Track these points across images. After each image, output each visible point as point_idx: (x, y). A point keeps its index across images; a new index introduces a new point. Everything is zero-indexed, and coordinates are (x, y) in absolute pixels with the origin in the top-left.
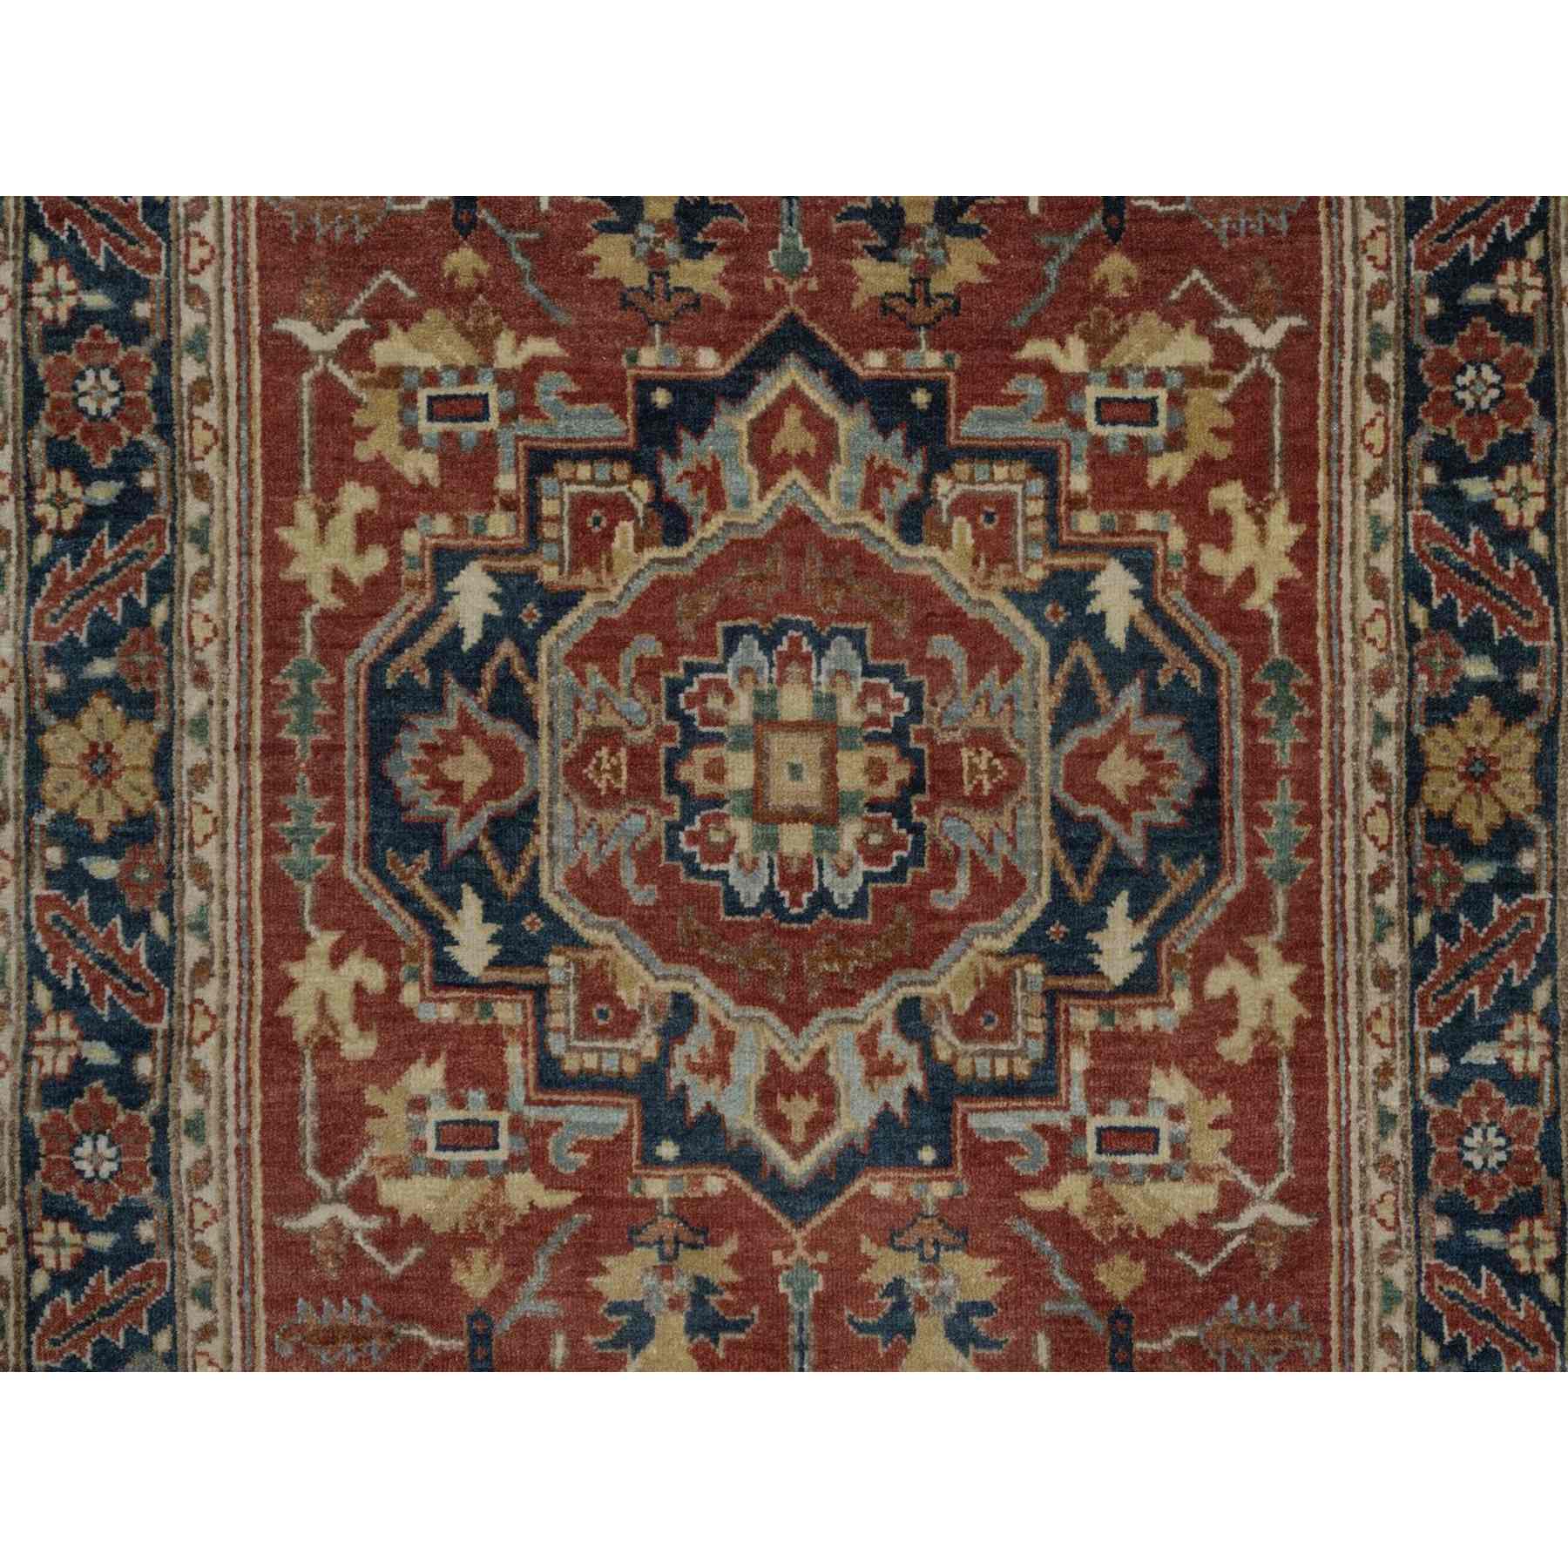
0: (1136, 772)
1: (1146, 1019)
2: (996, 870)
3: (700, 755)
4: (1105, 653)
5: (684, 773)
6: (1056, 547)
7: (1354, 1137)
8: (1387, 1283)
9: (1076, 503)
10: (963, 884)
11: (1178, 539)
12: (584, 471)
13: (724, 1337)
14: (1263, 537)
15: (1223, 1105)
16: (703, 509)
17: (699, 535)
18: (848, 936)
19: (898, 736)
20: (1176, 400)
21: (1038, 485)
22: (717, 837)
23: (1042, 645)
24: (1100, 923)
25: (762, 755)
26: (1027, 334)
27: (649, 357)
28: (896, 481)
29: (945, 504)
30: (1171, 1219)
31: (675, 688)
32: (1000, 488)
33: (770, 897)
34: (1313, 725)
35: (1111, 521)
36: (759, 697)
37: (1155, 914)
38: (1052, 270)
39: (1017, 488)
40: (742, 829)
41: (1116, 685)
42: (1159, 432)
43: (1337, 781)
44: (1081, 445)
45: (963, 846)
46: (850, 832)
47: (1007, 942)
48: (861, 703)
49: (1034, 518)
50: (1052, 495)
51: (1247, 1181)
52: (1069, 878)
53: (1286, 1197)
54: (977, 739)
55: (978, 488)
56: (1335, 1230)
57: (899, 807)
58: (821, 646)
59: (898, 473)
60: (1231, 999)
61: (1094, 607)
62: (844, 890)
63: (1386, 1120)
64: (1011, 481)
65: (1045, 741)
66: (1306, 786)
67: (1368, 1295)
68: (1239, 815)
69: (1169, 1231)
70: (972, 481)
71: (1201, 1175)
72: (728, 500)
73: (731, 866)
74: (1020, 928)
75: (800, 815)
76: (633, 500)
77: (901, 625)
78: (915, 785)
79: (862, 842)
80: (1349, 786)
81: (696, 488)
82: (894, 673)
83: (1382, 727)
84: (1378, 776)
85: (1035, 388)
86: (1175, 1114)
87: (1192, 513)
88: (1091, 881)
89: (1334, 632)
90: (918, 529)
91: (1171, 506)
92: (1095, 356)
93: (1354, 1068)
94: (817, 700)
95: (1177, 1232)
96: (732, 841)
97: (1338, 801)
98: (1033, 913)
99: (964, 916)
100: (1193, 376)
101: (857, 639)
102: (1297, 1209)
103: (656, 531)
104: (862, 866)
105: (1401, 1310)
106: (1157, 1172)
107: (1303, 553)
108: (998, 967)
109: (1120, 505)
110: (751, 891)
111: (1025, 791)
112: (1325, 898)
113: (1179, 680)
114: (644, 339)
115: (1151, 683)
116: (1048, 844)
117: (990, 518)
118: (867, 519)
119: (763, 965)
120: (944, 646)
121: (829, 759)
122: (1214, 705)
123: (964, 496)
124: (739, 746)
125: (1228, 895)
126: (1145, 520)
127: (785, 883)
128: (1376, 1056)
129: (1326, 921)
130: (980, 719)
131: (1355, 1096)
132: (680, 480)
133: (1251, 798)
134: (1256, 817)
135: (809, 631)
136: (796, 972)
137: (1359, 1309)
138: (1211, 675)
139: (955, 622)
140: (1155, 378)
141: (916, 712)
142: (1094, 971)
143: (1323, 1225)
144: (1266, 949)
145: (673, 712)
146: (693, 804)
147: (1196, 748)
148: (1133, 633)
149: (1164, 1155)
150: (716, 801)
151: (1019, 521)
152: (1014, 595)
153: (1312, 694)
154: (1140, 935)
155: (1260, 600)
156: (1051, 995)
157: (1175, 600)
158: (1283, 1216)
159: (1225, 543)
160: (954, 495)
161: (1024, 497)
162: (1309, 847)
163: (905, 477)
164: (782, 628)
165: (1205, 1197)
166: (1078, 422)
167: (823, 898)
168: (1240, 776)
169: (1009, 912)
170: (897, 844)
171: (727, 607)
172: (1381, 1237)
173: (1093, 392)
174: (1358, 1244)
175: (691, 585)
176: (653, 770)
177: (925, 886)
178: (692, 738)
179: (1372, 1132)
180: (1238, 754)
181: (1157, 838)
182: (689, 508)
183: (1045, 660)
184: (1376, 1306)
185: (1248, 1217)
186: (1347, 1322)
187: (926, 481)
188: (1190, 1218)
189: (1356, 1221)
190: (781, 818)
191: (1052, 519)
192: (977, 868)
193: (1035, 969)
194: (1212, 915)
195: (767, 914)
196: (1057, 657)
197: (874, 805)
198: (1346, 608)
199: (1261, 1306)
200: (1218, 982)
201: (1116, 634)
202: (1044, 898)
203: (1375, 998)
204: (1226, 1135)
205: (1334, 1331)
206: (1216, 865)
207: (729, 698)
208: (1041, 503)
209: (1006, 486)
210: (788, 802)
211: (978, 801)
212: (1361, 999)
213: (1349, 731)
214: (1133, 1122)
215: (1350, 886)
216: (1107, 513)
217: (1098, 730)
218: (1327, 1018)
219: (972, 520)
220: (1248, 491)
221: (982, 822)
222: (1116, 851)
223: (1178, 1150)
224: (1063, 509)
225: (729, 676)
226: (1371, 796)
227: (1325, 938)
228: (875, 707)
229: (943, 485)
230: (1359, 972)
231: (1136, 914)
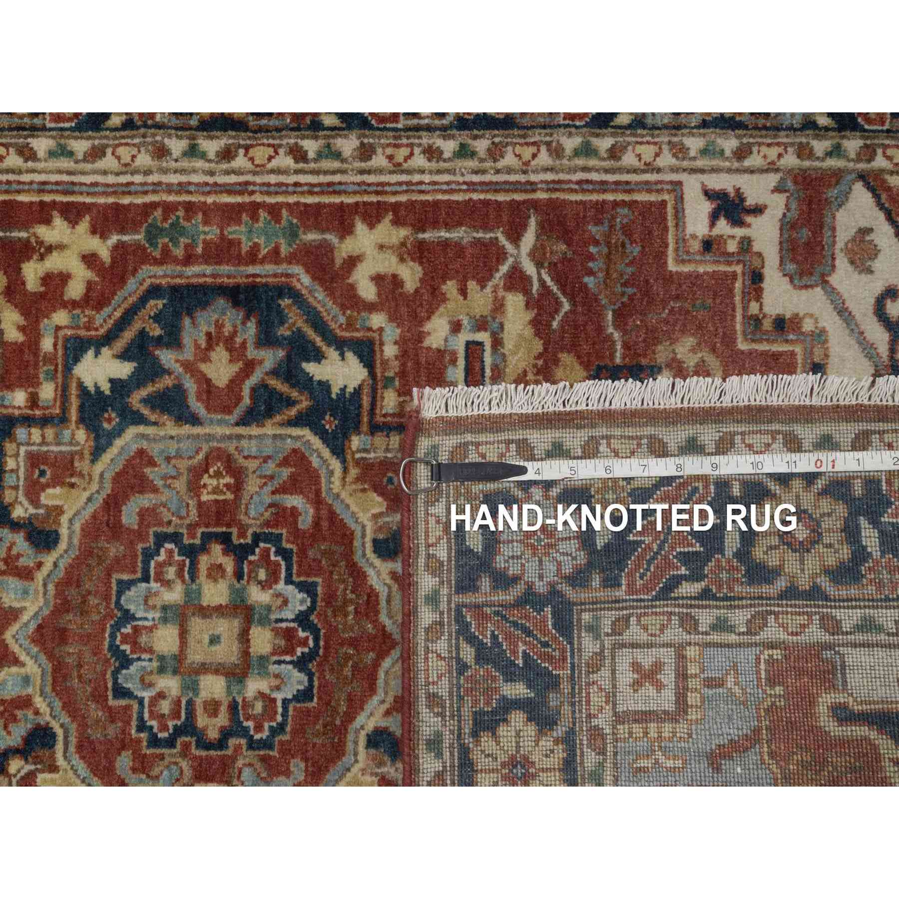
0: (220, 354)
1: (390, 351)
2: (286, 472)
3: (202, 721)
4: (139, 379)
5: (213, 735)
6: (63, 419)
7: (476, 178)
8: (577, 153)
9: (33, 400)
10: (294, 501)
11: (61, 317)
14: (61, 247)
15: (450, 287)
16: (30, 715)
17: (48, 718)
18: (330, 598)
19: (192, 552)
21: (21, 433)
22: (259, 707)
23: (132, 431)
24: (325, 386)
25: (204, 668)
28: (14, 552)
29: (32, 510)
30: (529, 332)
31: (154, 741)
32: (22, 464)
33: (301, 664)
34: (190, 208)
35: (47, 373)
36: (161, 670)
37: (318, 340)
39: (23, 450)
40: (254, 686)
41: (159, 371)
43: (229, 190)
45: (268, 500)
46: (258, 596)
47: (336, 465)
48: (167, 584)
49: (43, 436)
50: (28, 421)
51: (504, 269)
52: (293, 412)
53: (515, 237)
54: (195, 487)
55: (21, 483)
56: (541, 195)
57: (240, 553)
58: (128, 617)
59: (10, 549)
60: (378, 279)
61: (106, 388)
62: (298, 601)
63: (464, 152)
64: (17, 455)
65: (197, 430)
66: (231, 214)
67: (585, 169)
68: (251, 270)
69: (538, 334)
70: (16, 488)
71: (499, 307)
72: (24, 694)
73: (279, 696)
74: (326, 453)
75: (244, 637)
76: (22, 773)
77: (114, 550)
78: (225, 539)
79: (265, 586)
80: (232, 179)
81: (15, 719)
82: (148, 555)
83: (193, 151)
84: (227, 154)
86: (456, 327)
87: (44, 305)
88: (295, 394)
89: (127, 189)
90: (48, 534)
91: (37, 322)
93: (427, 178)
94: (165, 620)
95: (539, 326)
96: (262, 695)
97: (243, 188)
98: (316, 442)
99: (318, 501)
101: (124, 586)
102: (524, 226)
103: (44, 753)
104: (281, 586)
105: (595, 142)
106: (497, 343)
107: (72, 213)
108: (354, 472)
109: (36, 365)
110: (296, 680)
111: (231, 447)
112: (310, 200)
113: (157, 318)
115: (159, 342)
116: (269, 429)
117: (42, 473)
118: (40, 576)
119: (347, 671)
120: (129, 516)
121: (205, 612)
122: (175, 290)
123: (27, 495)
124: (194, 687)
125: (306, 280)
126: (47, 344)
127: (290, 651)
128: (419, 160)
129: (326, 200)
130: (180, 485)
131: (446, 178)
132: (9, 733)
133: (240, 260)
134: (253, 257)
135: (117, 627)
136: (353, 643)
137: (595, 176)
138: (154, 291)
139: (113, 504)
141: (175, 538)
142: (358, 391)
143: (535, 205)
144: (345, 248)
145: (170, 743)
146: (233, 730)
147: (204, 305)
148: (124, 356)
149: (483, 337)
150: (233, 707)
151: (45, 449)
152: (97, 453)
153: (169, 208)
154: (332, 353)
155: (103, 249)
156: (374, 429)
157: (104, 319)
158: (529, 238)
159: (64, 278)
160: (26, 503)
161: (28, 444)
162: (274, 211)
163: (13, 544)
164: (114, 649)
165: (515, 302)
167: (303, 619)
168: (225, 269)
169: (315, 462)
170: (266, 553)
171: (99, 697)
172: (544, 158)
174: (549, 176)
175: (83, 728)
176: (210, 760)
177: (296, 533)
178: (189, 728)
179: (472, 164)
180: (209, 270)
181: (266, 339)
182: (29, 726)
183: (141, 429)
184: (592, 162)
185: (529, 268)
186: (603, 187)
187: (15, 526)
188: (529, 316)
189: (533, 178)
190: (246, 654)
191: (44, 422)
192: (282, 490)
193: (356, 442)
194: (320, 295)
195: (312, 666)
196: (139, 419)
197: (239, 575)
198: (111, 179)
199: (591, 257)
200: (368, 291)
201: (124, 370)
202: (305, 433)
203: (379, 160)
204: (472, 285)
205: (610, 197)
206: (286, 290)
207: (161, 695)
208: (33, 430)
209: (21, 459)
210: (235, 647)
211: (237, 488)
212: (380, 171)
213: (195, 178)
214: (461, 363)
215: (302, 179)
216: (42, 376)
217: (190, 386)
218: (393, 199)
219: (44, 488)
220: (29, 258)
221: (252, 485)
222: (274, 373)
223: (481, 325)
224: (37, 412)
225: (146, 695)
226: (240, 161)
227: (337, 200)
228: (171, 573)
229: (18, 513)
230: (362, 172)
231: (318, 357)
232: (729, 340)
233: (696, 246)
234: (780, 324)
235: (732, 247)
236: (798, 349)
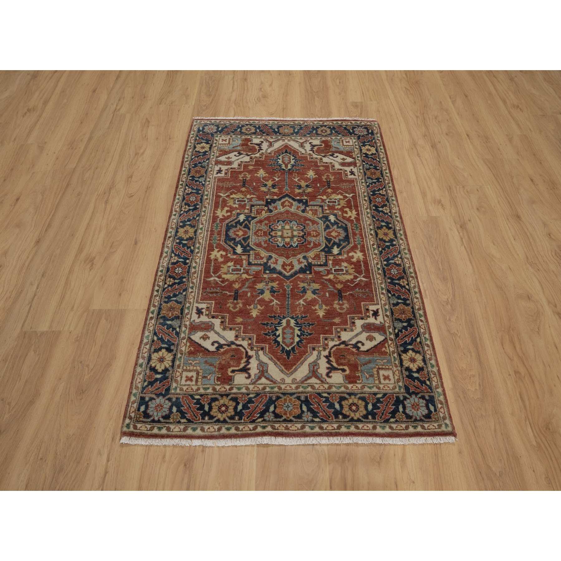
0: (337, 234)
1: (340, 257)
2: (317, 243)
3: (274, 232)
4: (331, 223)
5: (271, 234)
6: (323, 214)
7: (374, 271)
8: (382, 287)
9: (326, 210)
10: (312, 244)
11: (340, 213)
12: (258, 206)
13: (276, 293)
14: (352, 213)
15: (353, 266)
16: (275, 210)
17: (274, 212)
18: (296, 250)
19: (302, 230)
20: (338, 201)
21: (320, 208)
22: (276, 240)
23: (322, 222)
24: (333, 248)
25: (283, 232)
26: (318, 196)
27: (267, 197)
28: (301, 208)
29: (308, 210)
30: (346, 279)
31: (270, 226)
32: (315, 208)
33: (284, 246)
34: (361, 229)
36: (282, 227)
37: (341, 247)
38: (321, 190)
39: (318, 208)
40: (280, 239)
41: (333, 226)
42: (337, 204)
43: (365, 235)
44: (326, 205)
45: (312, 241)
46: (295, 239)
47: (319, 250)
48: (297, 227)
50: (323, 209)
51: (358, 275)
52: (328, 244)
53: (364, 277)
54: (313, 231)
56: (372, 281)
57: (303, 237)
58: (291, 222)
60: (353, 256)
61: (329, 219)
62: (295, 245)
63: (378, 269)
65: (323, 231)
66: (361, 235)
67: (379, 289)
68: (352, 238)
69: (346, 281)
70: (311, 208)
71: (350, 274)
72: (278, 209)
73: (278, 242)
74: (321, 249)
75: (288, 237)
76: (265, 209)
77: (302, 220)
78: (305, 234)
79: (297, 240)
80: (367, 236)
81: (274, 208)
82: (302, 225)
83: (371, 230)
84: (371, 235)
85: (320, 200)
86: (346, 267)
87: (342, 211)
88: (331, 244)
89: (363, 221)
90: (304, 212)
91: (339, 210)
92: (327, 198)
93: (372, 263)
94: (291, 227)
95: (348, 281)
96: (278, 240)
97: (366, 237)
98: (323, 247)
99: (312, 248)
100: (341, 199)
101: (296, 222)
102: (366, 278)
103: (268, 212)
104: (297, 242)
105: (384, 290)
106: (344, 274)
107: (358, 214)
108: (318, 253)
109: (332, 210)
110: (281, 245)
111: (321, 235)
112: (365, 246)
113: (342, 225)
114: (267, 195)
115: (338, 226)
116: (325, 241)
117: (314, 211)
118: (297, 211)
119: (282, 252)
120: (307, 222)
121: (292, 232)
122: (347, 228)
124: (279, 230)
125: (351, 246)
126: (335, 211)
127: (286, 244)
128: (375, 262)
129: (366, 249)
130: (314, 229)
131: (373, 266)
132: (271, 207)
133: (353, 236)
134: (354, 238)
135: (289, 221)
136: (288, 253)
137: (378, 290)
138: (346, 225)
139: (310, 220)
140: (336, 199)
141: (305, 228)
142: (332, 253)
143: (371, 280)
144: (358, 251)
145: (270, 228)
146: (272, 236)
147: (345, 231)
148: (335, 221)
149: (344, 272)
150: (276, 236)
151: (318, 211)
152: (318, 218)
153: (361, 226)
154: (339, 249)
155: (353, 218)
156: (326, 256)
157: (340, 218)
158: (364, 279)
159: (347, 213)
162: (363, 241)
164: (286, 220)
165: (352, 277)
166: (326, 203)
167: (291, 246)
168: (352, 235)
169: (319, 247)
170: (302, 240)
171: (277, 218)
172: (379, 282)
173: (327, 201)
174: (376, 283)
175: (273, 216)
176: (267, 233)
177: (307, 245)
178: (272, 230)
179: (376, 270)
180: (351, 232)
181: (340, 240)
182: (272, 210)
183: (323, 223)
184: (380, 290)
185: (358, 279)
186: (376, 291)
187: (305, 208)
188: (349, 279)
189: (376, 280)
190: (285, 238)
191: (323, 211)
192: (314, 243)
193: (323, 253)
194: (349, 248)
195: (283, 247)
196: (324, 223)
197: (299, 236)
198: (364, 219)
199: (362, 289)
200: (350, 254)
201: (332, 221)
202: (324, 246)
203: (374, 256)
204: (354, 270)
205: (374, 292)
206: (349, 243)
207: (278, 227)
208: (321, 210)
210: (286, 236)
211: (314, 236)
212: (372, 256)
213: (366, 230)
214: (339, 268)
215: (369, 245)
216: (330, 211)
217: (331, 230)
218: (368, 258)
219: (312, 211)
220: (349, 209)
221: (314, 238)
222: (334, 241)
223: (347, 271)
225: (278, 225)
226: (370, 237)
227: (366, 250)
228: (299, 228)
229: (307, 208)
230: (372, 254)
231: (338, 247)
232: (349, 314)
233: (367, 307)
234: (354, 323)
235: (368, 314)
236: (349, 326)
